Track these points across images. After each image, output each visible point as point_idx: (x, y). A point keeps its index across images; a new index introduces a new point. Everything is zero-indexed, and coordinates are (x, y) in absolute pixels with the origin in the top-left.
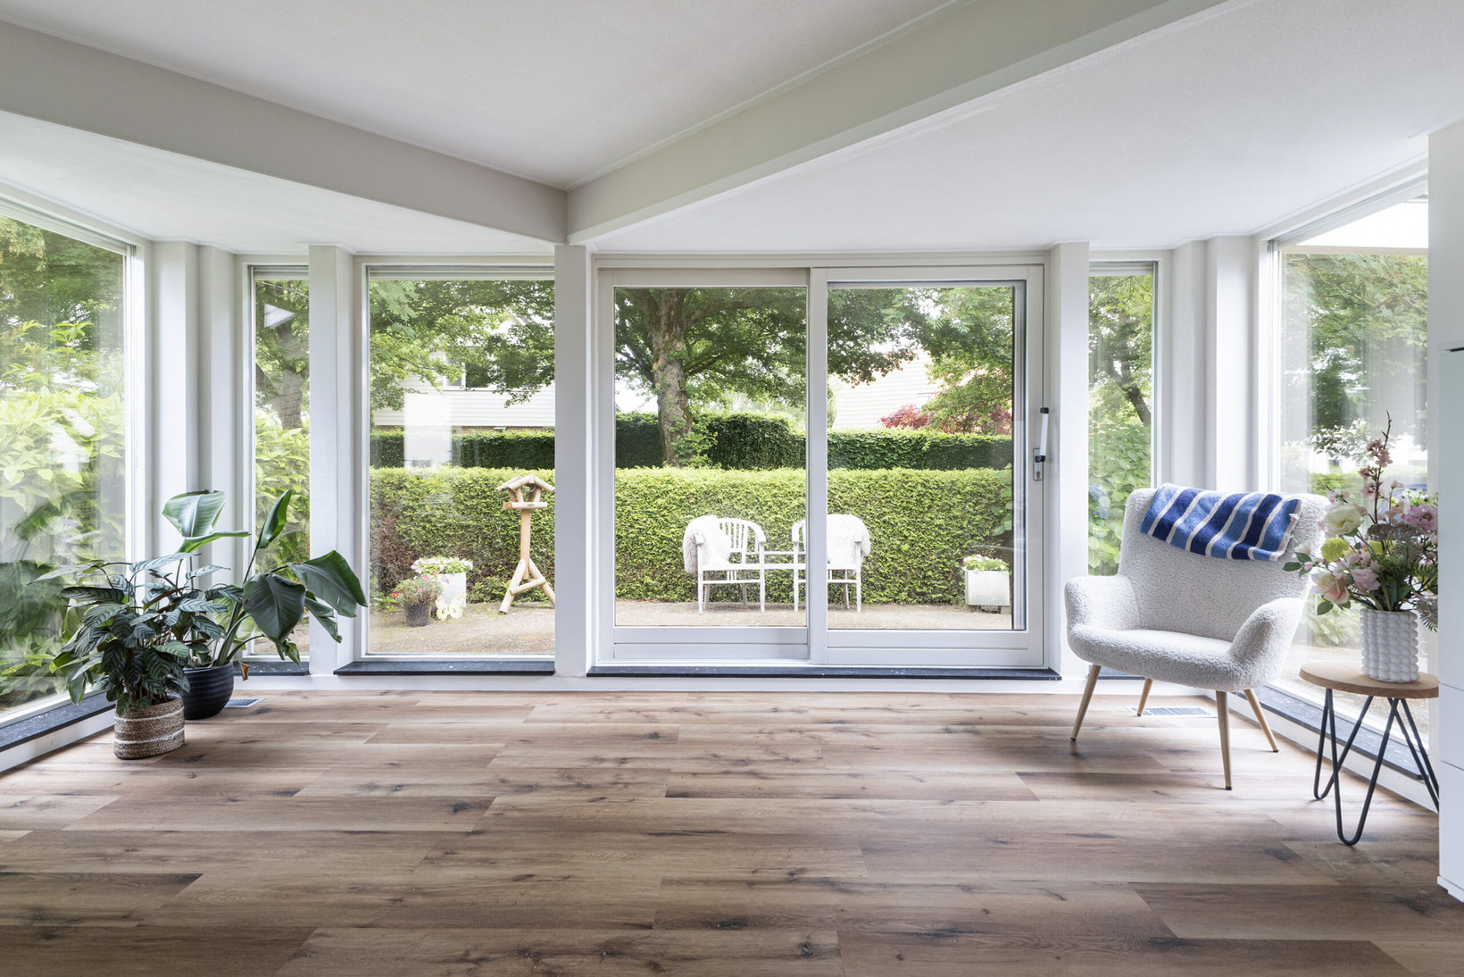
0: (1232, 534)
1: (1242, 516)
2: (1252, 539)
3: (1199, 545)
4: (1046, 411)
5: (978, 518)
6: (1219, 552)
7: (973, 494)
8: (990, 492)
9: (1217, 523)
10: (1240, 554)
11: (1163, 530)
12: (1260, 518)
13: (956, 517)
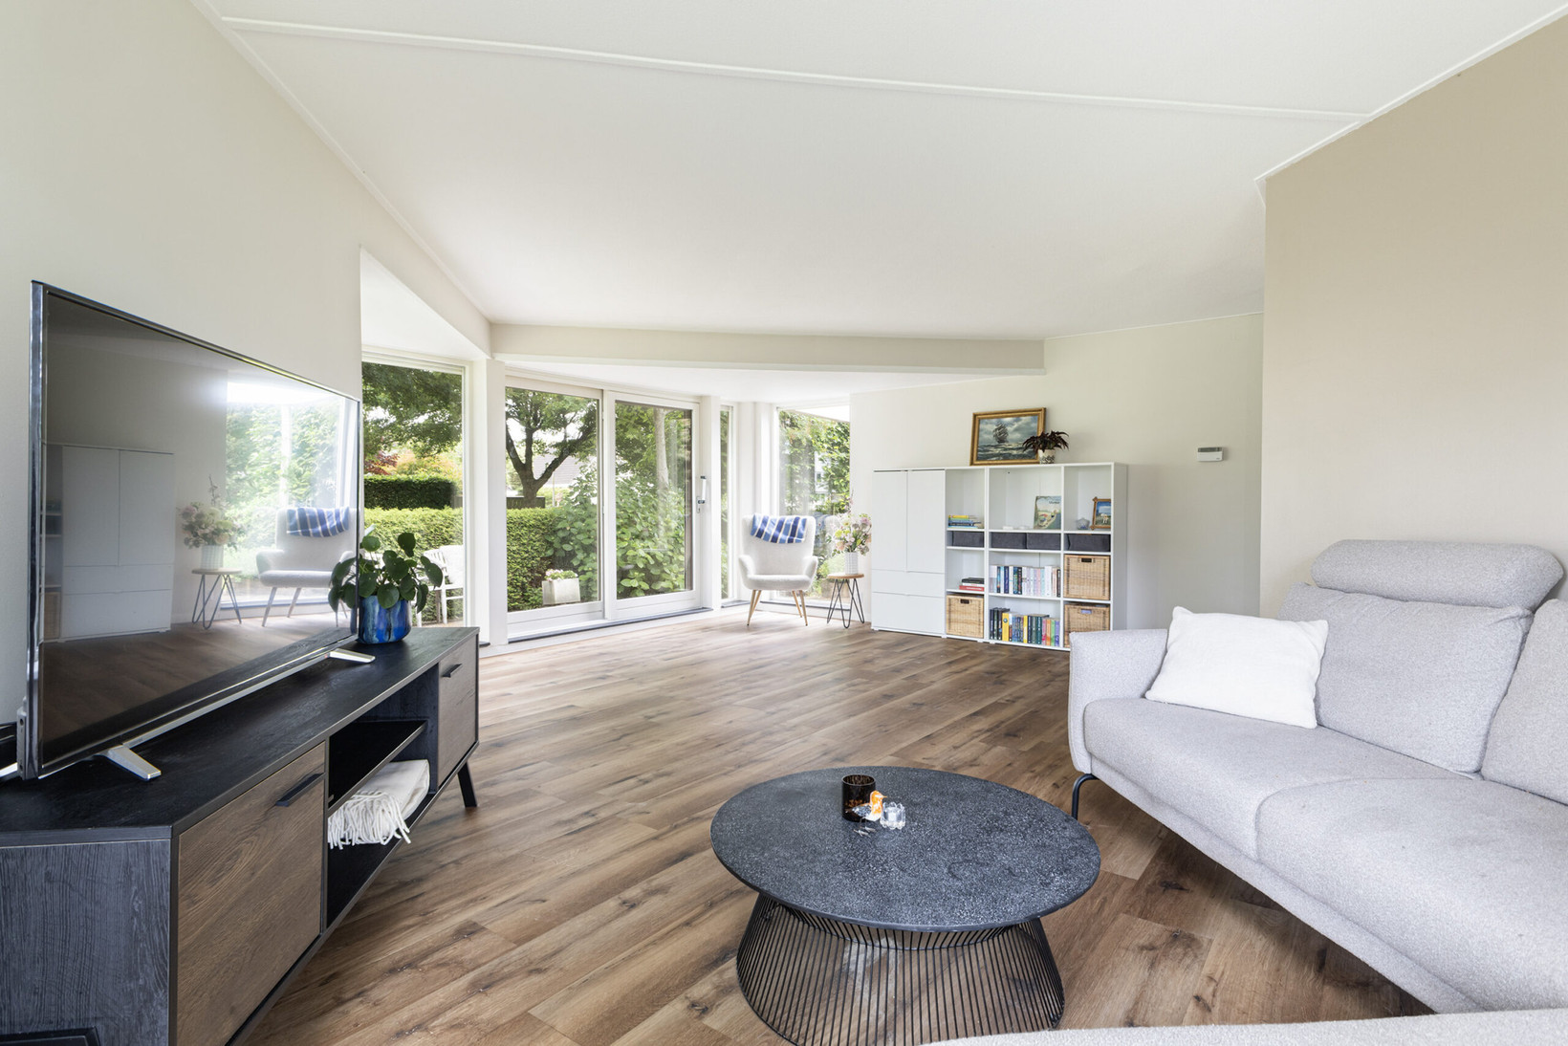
0: (786, 533)
1: (788, 526)
2: (793, 534)
3: (774, 539)
4: (703, 477)
5: (537, 544)
6: (782, 541)
7: (533, 526)
8: (544, 524)
9: (779, 529)
10: (790, 541)
11: (760, 534)
12: (795, 527)
13: (524, 544)
